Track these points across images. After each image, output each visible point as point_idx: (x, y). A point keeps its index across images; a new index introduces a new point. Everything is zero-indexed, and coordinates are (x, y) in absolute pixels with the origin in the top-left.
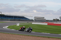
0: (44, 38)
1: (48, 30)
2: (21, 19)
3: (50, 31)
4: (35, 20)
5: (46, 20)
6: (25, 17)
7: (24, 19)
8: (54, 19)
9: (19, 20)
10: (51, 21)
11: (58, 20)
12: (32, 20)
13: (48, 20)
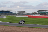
0: (25, 28)
1: (28, 22)
2: (7, 13)
3: (30, 22)
4: (18, 13)
5: (27, 14)
6: (10, 11)
7: (9, 13)
8: (33, 13)
9: (6, 14)
10: (31, 14)
11: (36, 13)
12: (16, 14)
13: (29, 14)
